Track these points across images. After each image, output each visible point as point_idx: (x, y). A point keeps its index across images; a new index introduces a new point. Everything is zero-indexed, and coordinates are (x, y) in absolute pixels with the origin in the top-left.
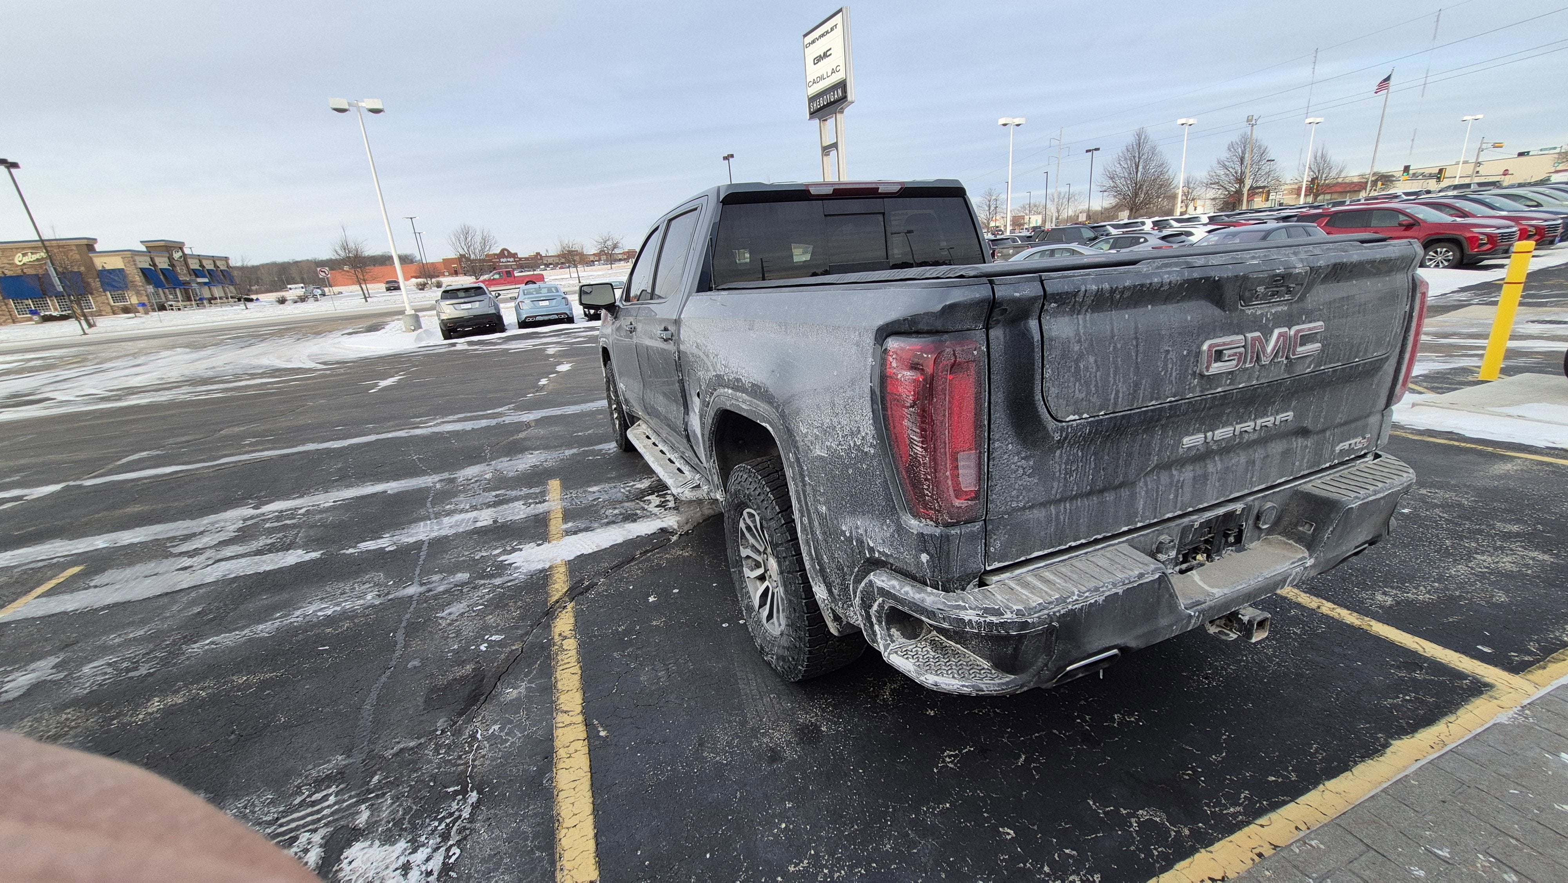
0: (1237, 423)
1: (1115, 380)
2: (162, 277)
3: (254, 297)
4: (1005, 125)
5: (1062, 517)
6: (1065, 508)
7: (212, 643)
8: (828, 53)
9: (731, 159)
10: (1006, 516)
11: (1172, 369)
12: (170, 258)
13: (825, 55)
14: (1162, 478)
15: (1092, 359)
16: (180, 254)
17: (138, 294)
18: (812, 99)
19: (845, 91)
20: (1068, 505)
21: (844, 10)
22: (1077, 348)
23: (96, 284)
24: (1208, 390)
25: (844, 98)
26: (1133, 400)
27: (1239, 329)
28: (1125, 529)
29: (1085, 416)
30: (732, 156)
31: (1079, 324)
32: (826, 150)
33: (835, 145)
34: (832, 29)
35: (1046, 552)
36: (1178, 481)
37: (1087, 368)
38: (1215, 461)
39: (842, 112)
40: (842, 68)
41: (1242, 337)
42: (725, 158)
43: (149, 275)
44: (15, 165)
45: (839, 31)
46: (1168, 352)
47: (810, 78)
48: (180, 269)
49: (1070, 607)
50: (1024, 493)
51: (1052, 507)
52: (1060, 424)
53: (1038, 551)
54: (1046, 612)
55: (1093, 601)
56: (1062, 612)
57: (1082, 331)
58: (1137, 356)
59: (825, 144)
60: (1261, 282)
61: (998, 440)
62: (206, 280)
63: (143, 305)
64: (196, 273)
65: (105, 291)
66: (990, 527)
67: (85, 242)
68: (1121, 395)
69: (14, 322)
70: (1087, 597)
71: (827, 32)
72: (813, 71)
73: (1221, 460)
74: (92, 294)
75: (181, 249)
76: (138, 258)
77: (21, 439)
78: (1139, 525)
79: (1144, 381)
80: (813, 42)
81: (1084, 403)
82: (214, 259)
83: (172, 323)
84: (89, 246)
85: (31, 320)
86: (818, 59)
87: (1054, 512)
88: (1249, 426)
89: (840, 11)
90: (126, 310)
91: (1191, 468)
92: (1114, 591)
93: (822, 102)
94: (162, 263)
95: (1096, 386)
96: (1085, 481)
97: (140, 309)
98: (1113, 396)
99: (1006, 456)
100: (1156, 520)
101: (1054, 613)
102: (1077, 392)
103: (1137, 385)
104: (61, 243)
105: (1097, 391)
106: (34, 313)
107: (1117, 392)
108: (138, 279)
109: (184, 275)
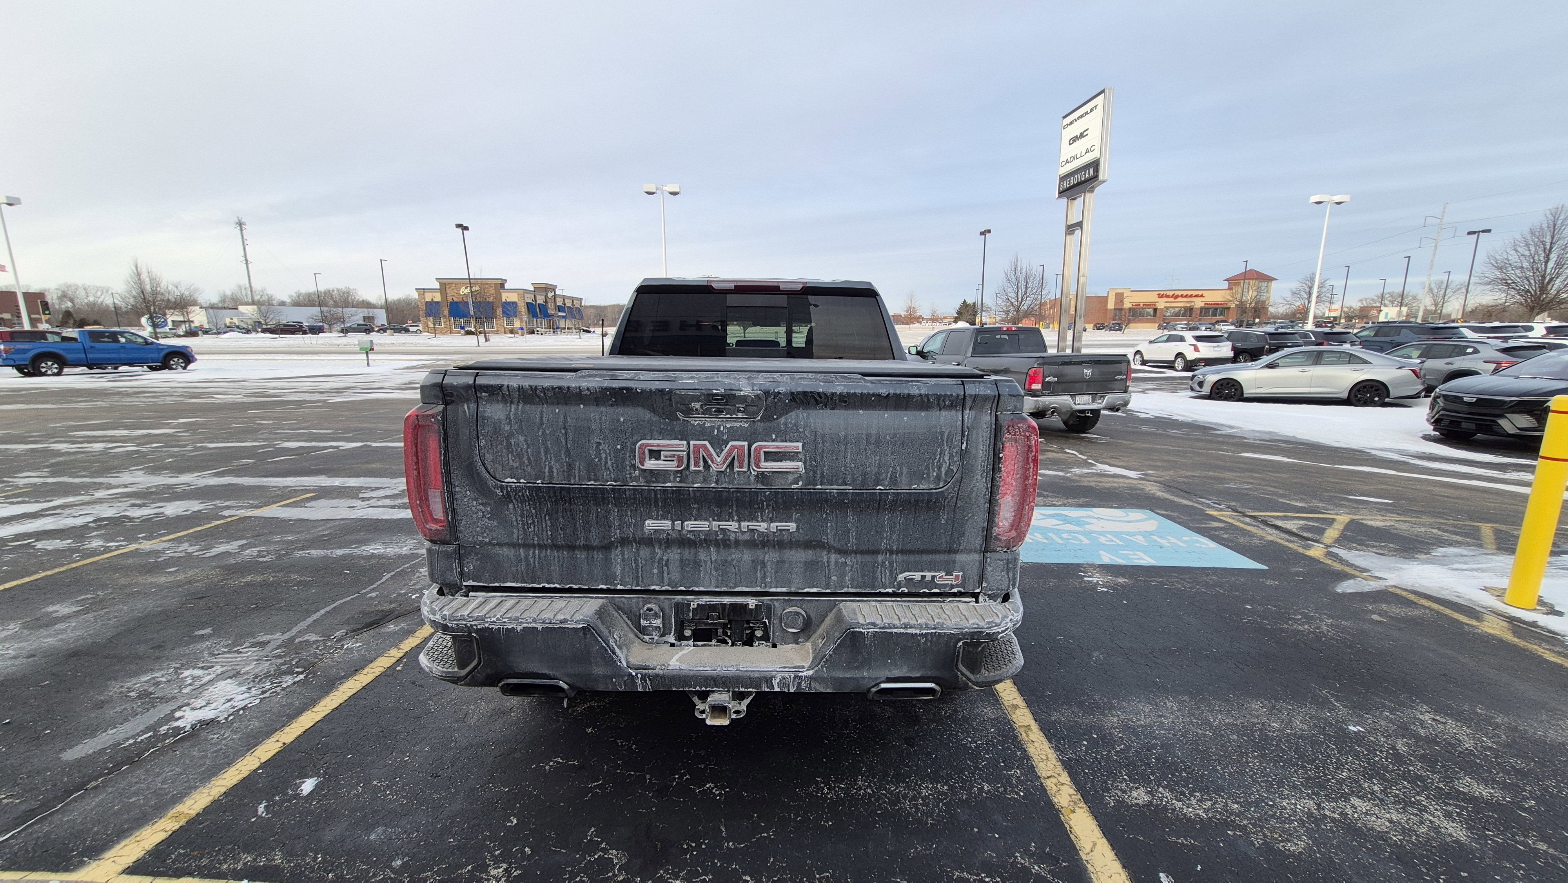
0: (714, 520)
1: (547, 458)
2: (538, 310)
3: (592, 329)
4: (1318, 203)
5: (531, 560)
6: (534, 553)
7: (308, 553)
8: (1085, 134)
9: (988, 235)
10: (478, 547)
11: (606, 458)
12: (546, 297)
13: (1082, 135)
14: (642, 552)
15: (522, 439)
16: (553, 294)
17: (521, 321)
18: (1063, 179)
19: (1097, 170)
20: (537, 552)
21: (1107, 91)
22: (507, 428)
23: (499, 311)
24: (654, 482)
25: (1096, 177)
26: (569, 476)
27: (684, 436)
28: (604, 587)
29: (522, 481)
30: (989, 231)
31: (510, 411)
32: (1071, 229)
33: (1080, 224)
34: (1092, 110)
35: (519, 585)
36: (661, 559)
37: (518, 445)
38: (709, 551)
39: (1093, 191)
40: (1097, 148)
41: (685, 443)
42: (981, 233)
43: (531, 308)
44: (466, 228)
45: (1099, 111)
46: (599, 444)
47: (1063, 158)
48: (550, 305)
49: (487, 625)
50: (487, 532)
51: (521, 550)
52: (499, 483)
53: (511, 582)
54: (464, 622)
55: (510, 627)
56: (479, 627)
57: (512, 417)
58: (566, 442)
59: (1069, 223)
60: (696, 399)
61: (458, 486)
62: (564, 314)
63: (522, 329)
64: (560, 309)
65: (503, 317)
66: (462, 551)
67: (500, 281)
68: (555, 470)
69: (451, 333)
70: (505, 622)
71: (1087, 113)
72: (1067, 151)
73: (718, 552)
74: (496, 318)
75: (554, 290)
76: (526, 295)
77: (382, 411)
78: (619, 587)
79: (577, 464)
80: (1071, 123)
81: (519, 471)
82: (573, 299)
83: (533, 344)
84: (501, 284)
85: (459, 332)
86: (1074, 139)
87: (522, 553)
88: (732, 526)
89: (1102, 92)
90: (512, 332)
91: (679, 551)
92: (533, 625)
93: (1073, 181)
94: (540, 300)
95: (529, 459)
96: (545, 535)
97: (520, 331)
98: (547, 470)
99: (466, 499)
100: (639, 588)
101: (471, 625)
102: (511, 461)
103: (570, 466)
104: (484, 281)
105: (530, 463)
106: (462, 328)
107: (551, 468)
108: (523, 309)
109: (552, 310)
